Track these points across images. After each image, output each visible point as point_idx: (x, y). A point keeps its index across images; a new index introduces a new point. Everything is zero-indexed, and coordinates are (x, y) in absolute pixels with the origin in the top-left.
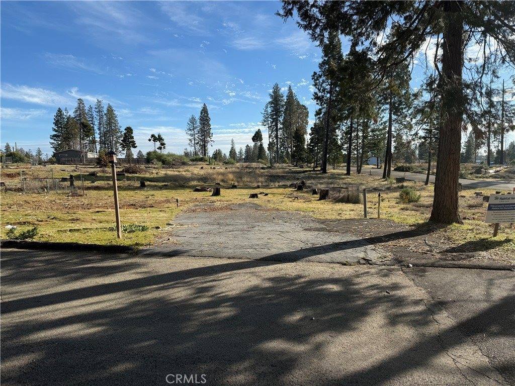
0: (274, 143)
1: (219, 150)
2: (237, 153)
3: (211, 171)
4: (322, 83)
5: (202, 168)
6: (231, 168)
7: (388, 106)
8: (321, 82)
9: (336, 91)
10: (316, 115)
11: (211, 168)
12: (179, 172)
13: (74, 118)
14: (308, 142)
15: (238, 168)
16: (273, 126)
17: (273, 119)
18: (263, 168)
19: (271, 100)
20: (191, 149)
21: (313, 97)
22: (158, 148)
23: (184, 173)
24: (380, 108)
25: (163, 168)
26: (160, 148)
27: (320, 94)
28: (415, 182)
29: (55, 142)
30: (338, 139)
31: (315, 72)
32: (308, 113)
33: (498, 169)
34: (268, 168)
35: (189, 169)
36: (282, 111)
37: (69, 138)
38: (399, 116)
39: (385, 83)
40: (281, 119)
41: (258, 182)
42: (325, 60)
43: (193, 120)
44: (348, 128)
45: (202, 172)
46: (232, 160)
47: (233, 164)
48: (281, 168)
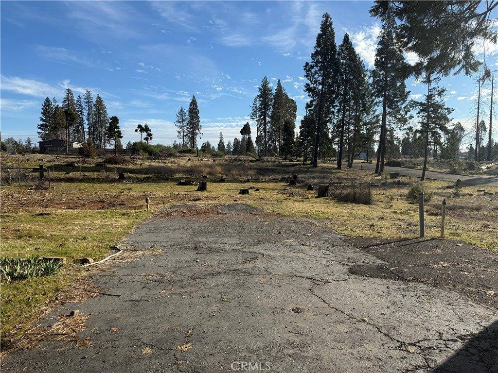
0: (262, 136)
1: (208, 143)
2: (226, 146)
3: (198, 163)
4: (315, 75)
5: (189, 160)
6: (219, 160)
7: (381, 99)
8: (314, 73)
9: (328, 82)
10: (306, 108)
11: (199, 160)
12: (164, 163)
13: (63, 108)
14: (297, 135)
15: (226, 160)
16: (262, 119)
17: (262, 112)
18: (252, 161)
19: (260, 93)
20: (180, 141)
21: (305, 89)
22: (144, 139)
23: (169, 165)
24: (373, 101)
25: (149, 159)
26: (146, 139)
27: (312, 86)
28: (410, 178)
29: (43, 132)
30: (329, 132)
31: (307, 63)
32: (296, 107)
33: (490, 165)
34: (257, 160)
35: (176, 161)
36: (271, 105)
37: (56, 128)
38: (393, 109)
39: (380, 75)
40: (270, 113)
41: (248, 175)
42: (317, 50)
43: (182, 113)
44: (340, 121)
45: (189, 164)
46: (221, 152)
47: (221, 156)
48: (270, 161)
